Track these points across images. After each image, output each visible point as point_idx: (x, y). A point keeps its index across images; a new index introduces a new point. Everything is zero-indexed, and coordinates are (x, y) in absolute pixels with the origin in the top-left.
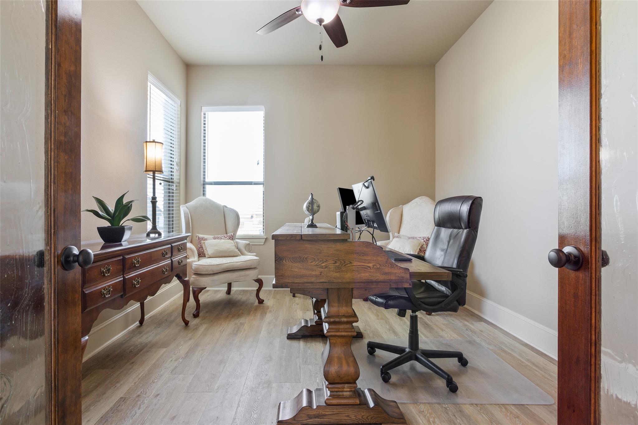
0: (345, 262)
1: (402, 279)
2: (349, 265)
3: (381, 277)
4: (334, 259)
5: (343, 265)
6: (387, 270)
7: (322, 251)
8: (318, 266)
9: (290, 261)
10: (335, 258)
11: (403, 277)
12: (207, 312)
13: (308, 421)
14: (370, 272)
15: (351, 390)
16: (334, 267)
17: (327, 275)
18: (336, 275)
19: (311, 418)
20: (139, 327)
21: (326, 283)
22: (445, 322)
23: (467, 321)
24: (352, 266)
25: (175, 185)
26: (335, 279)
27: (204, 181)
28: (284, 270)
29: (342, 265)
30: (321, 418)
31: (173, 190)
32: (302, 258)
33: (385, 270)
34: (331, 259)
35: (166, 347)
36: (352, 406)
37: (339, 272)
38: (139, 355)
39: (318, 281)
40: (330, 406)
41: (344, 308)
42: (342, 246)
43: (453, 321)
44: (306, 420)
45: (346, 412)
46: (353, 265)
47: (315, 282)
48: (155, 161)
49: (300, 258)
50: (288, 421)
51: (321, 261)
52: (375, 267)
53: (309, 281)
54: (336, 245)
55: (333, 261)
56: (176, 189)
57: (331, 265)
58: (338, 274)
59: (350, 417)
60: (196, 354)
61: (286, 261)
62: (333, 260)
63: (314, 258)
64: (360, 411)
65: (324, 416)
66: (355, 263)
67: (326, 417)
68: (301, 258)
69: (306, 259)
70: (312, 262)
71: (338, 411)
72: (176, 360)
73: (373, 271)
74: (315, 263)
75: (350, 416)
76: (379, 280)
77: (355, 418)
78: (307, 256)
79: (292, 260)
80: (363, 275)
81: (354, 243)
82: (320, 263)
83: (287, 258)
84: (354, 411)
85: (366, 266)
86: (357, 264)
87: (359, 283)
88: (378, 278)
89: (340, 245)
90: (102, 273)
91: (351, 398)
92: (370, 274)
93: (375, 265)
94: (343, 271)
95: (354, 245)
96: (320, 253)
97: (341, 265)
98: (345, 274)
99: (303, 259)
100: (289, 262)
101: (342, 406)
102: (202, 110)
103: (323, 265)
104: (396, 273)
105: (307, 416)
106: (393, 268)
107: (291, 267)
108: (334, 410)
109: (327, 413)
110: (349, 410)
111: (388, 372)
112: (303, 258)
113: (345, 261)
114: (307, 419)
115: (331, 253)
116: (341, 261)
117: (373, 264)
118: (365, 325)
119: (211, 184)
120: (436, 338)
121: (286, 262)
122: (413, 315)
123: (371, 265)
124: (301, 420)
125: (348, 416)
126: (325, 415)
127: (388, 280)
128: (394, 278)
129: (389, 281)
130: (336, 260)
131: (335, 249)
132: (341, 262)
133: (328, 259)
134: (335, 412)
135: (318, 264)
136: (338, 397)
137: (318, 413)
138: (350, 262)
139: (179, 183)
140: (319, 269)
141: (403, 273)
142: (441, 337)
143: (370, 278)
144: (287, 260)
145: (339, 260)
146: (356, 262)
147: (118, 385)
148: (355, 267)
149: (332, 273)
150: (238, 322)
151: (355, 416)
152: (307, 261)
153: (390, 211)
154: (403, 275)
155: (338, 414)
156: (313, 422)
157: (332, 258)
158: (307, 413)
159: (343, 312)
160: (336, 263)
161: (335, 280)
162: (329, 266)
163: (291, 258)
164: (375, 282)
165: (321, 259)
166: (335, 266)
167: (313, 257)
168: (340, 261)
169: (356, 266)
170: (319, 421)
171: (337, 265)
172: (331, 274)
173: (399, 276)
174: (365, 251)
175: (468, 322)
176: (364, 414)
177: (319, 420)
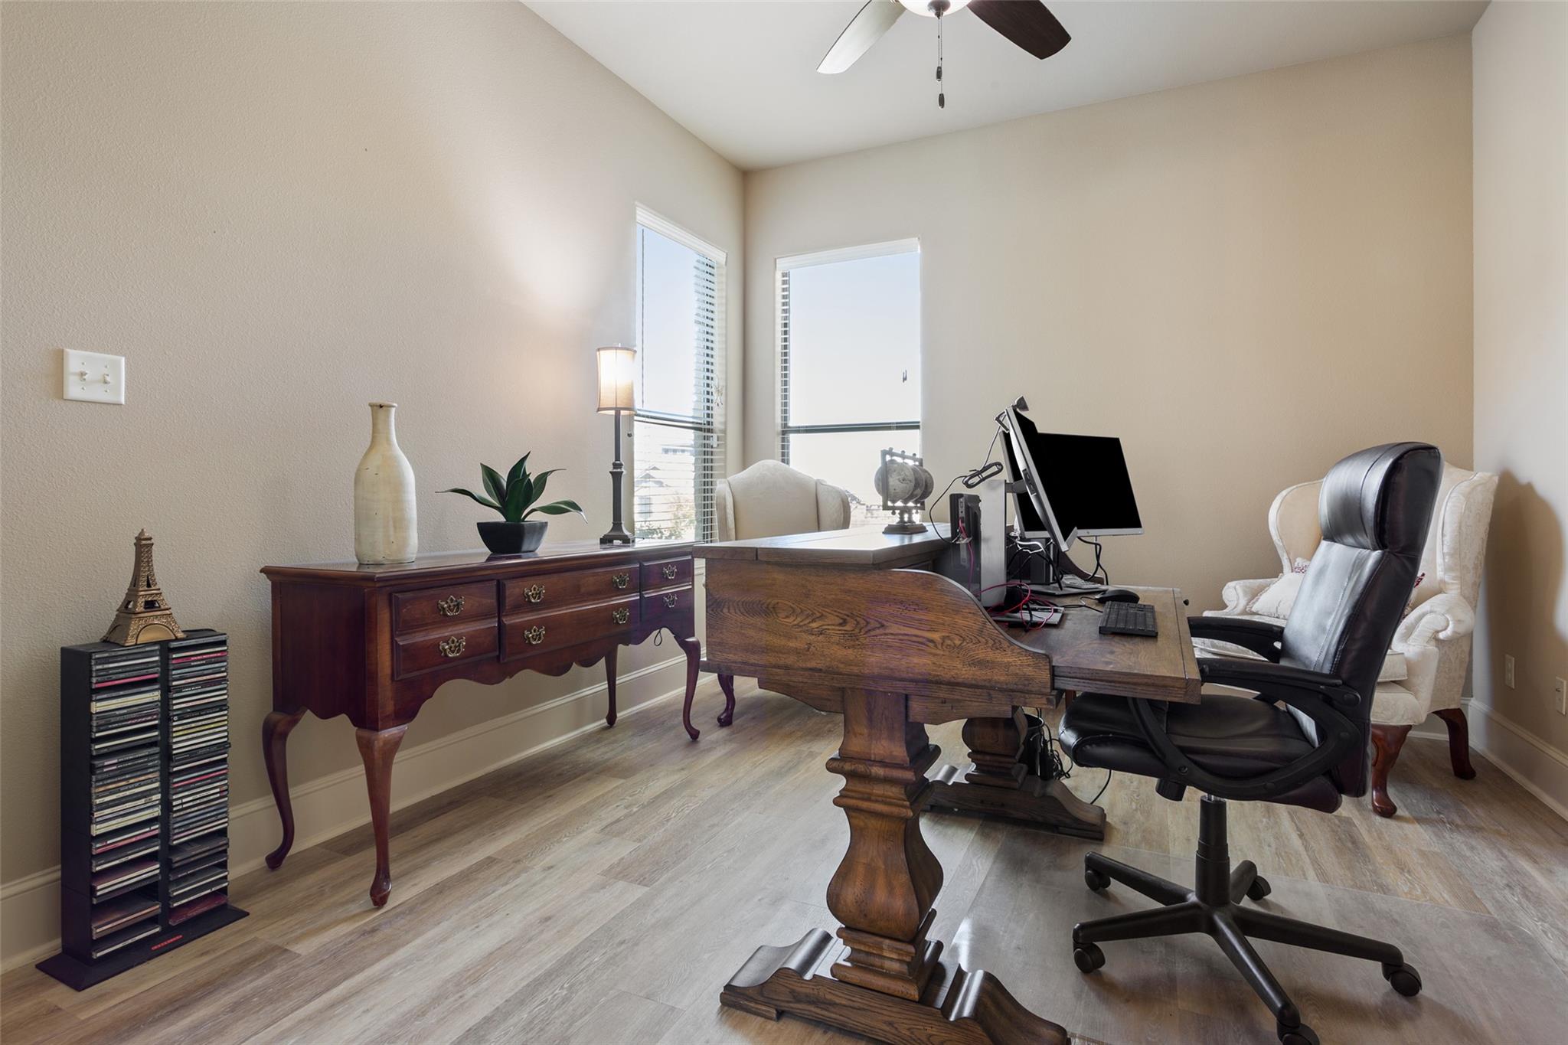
0: (868, 623)
1: (1026, 682)
2: (877, 632)
3: (965, 673)
4: (839, 613)
5: (863, 631)
6: (982, 653)
7: (811, 593)
8: (801, 626)
9: (737, 611)
10: (842, 610)
11: (1028, 679)
12: (754, 718)
13: (792, 1005)
14: (935, 655)
15: (901, 958)
16: (840, 632)
17: (822, 651)
18: (845, 653)
19: (799, 1001)
20: (605, 729)
21: (820, 670)
22: (1437, 847)
23: (1529, 855)
24: (886, 634)
25: (715, 436)
26: (843, 663)
27: (785, 425)
28: (724, 630)
29: (860, 630)
30: (822, 1009)
31: (712, 447)
32: (765, 605)
33: (978, 654)
34: (833, 612)
35: (625, 777)
36: (901, 1000)
37: (853, 646)
38: (567, 785)
39: (801, 664)
40: (844, 984)
41: (883, 742)
42: (861, 581)
43: (1472, 848)
44: (788, 1002)
45: (885, 1012)
46: (887, 631)
47: (796, 666)
48: (615, 387)
49: (760, 606)
50: (747, 992)
51: (808, 616)
52: (949, 642)
53: (782, 662)
54: (845, 579)
55: (836, 618)
56: (718, 445)
57: (833, 627)
58: (850, 651)
59: (896, 1028)
60: (672, 803)
61: (729, 610)
62: (837, 616)
63: (792, 608)
64: (924, 1020)
65: (830, 1004)
66: (895, 629)
67: (833, 1010)
68: (763, 604)
69: (774, 608)
70: (787, 617)
71: (865, 1004)
72: (626, 808)
73: (942, 653)
74: (794, 620)
75: (896, 1025)
76: (960, 680)
77: (908, 1033)
78: (776, 601)
79: (742, 609)
80: (916, 660)
81: (891, 576)
82: (808, 621)
83: (731, 603)
84: (907, 1016)
85: (924, 638)
86: (900, 632)
87: (902, 680)
88: (957, 674)
89: (854, 578)
90: (440, 610)
91: (900, 979)
92: (934, 659)
93: (948, 637)
94: (863, 644)
95: (891, 580)
96: (807, 596)
97: (857, 631)
98: (869, 653)
99: (767, 608)
100: (736, 613)
101: (876, 994)
102: (777, 266)
103: (814, 625)
104: (1008, 665)
105: (790, 992)
106: (998, 651)
107: (740, 625)
108: (854, 997)
109: (838, 1001)
110: (895, 1010)
111: (1096, 946)
112: (768, 605)
113: (868, 620)
114: (790, 1000)
115: (833, 596)
116: (858, 619)
117: (944, 634)
118: (1136, 810)
119: (799, 430)
120: (1360, 888)
121: (729, 612)
122: (1210, 799)
123: (936, 636)
124: (777, 998)
125: (890, 1024)
126: (834, 1004)
127: (985, 680)
128: (1002, 679)
129: (988, 685)
130: (845, 617)
131: (842, 588)
132: (858, 623)
133: (824, 613)
134: (859, 1004)
135: (801, 624)
136: (868, 968)
137: (816, 992)
138: (880, 623)
139: (724, 431)
140: (804, 636)
141: (1029, 665)
142: (1384, 889)
143: (933, 670)
144: (731, 608)
145: (852, 616)
146: (897, 626)
147: (499, 833)
148: (893, 637)
149: (835, 648)
150: (805, 749)
151: (909, 1029)
152: (776, 613)
153: (1284, 493)
154: (1029, 671)
155: (864, 1009)
156: (803, 1012)
157: (835, 611)
158: (791, 987)
159: (882, 752)
160: (844, 623)
161: (842, 666)
162: (828, 629)
163: (740, 604)
164: (949, 683)
165: (809, 612)
166: (843, 632)
167: (790, 604)
168: (856, 620)
169: (896, 637)
170: (818, 1014)
171: (847, 628)
172: (832, 652)
173: (1017, 674)
174: (919, 598)
175: (1535, 862)
176: (935, 1033)
177: (818, 1011)
